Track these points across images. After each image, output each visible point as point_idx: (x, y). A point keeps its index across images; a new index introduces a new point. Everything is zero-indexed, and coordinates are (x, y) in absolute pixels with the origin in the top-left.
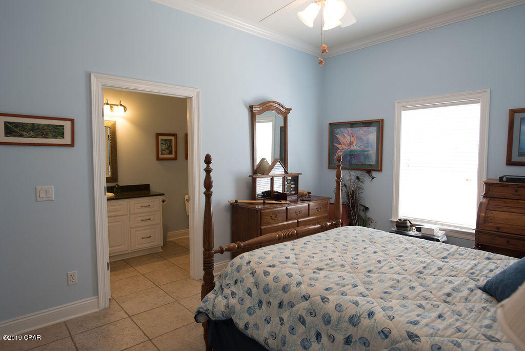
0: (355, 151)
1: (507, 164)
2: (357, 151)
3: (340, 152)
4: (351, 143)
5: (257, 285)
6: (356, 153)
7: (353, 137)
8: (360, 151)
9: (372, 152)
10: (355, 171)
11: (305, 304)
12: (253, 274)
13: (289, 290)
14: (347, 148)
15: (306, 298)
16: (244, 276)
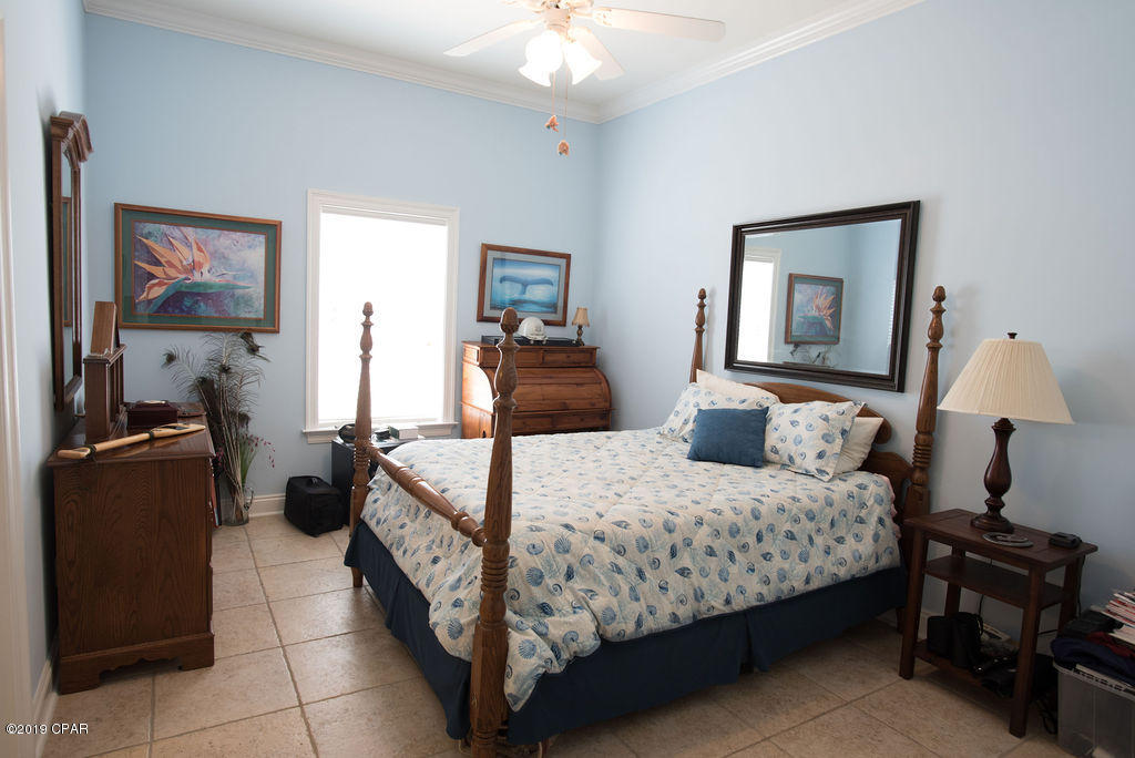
0: (205, 285)
1: (478, 321)
2: (211, 287)
3: (159, 284)
4: (195, 266)
5: (620, 551)
6: (209, 291)
7: (200, 249)
8: (221, 287)
9: (257, 290)
10: (207, 333)
11: (705, 529)
12: (600, 538)
13: (675, 526)
14: (183, 276)
15: (700, 522)
16: (587, 551)
